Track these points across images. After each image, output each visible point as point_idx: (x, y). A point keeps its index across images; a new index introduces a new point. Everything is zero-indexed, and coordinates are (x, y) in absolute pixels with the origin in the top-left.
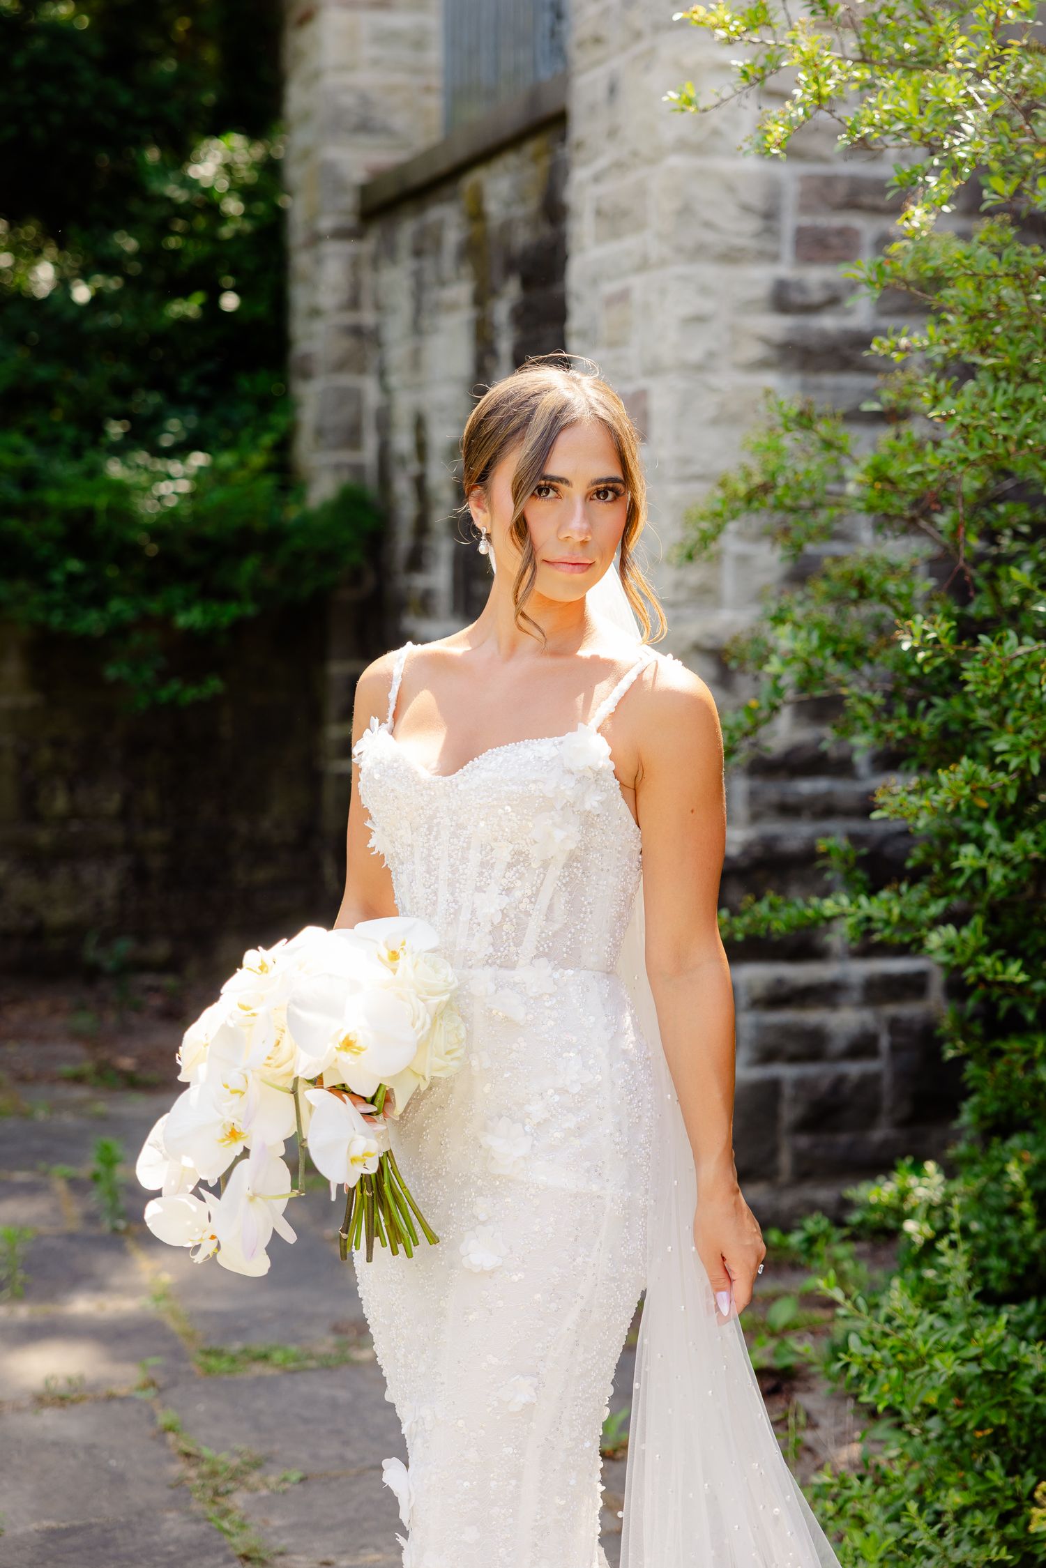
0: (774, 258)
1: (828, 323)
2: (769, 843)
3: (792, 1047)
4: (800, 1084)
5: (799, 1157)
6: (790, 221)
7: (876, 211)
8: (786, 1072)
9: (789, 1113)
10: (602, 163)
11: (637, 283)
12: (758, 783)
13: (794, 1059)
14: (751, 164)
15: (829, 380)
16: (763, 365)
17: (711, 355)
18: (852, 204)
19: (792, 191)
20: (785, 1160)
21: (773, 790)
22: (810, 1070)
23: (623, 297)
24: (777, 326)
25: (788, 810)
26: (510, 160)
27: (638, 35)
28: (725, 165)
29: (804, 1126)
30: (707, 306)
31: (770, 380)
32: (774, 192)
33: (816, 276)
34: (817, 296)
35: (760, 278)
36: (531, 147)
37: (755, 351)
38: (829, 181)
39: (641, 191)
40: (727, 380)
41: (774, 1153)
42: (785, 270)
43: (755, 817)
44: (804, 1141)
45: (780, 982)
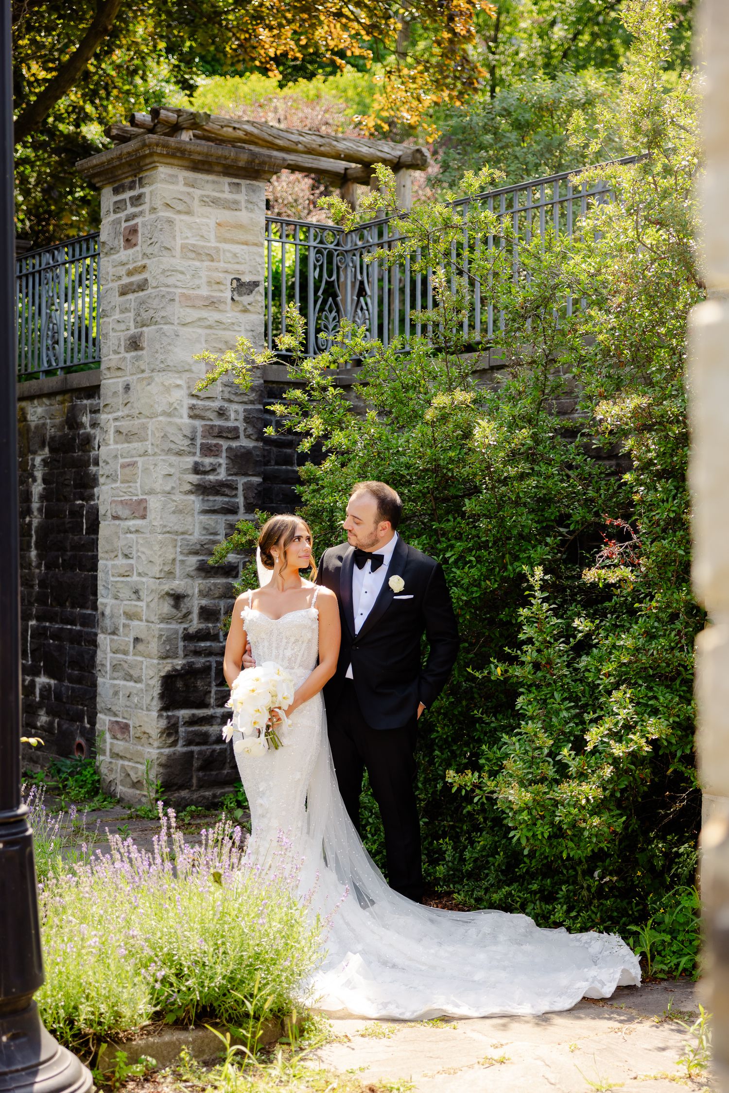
0: (194, 454)
1: (211, 477)
2: (191, 665)
3: (197, 740)
4: (200, 753)
5: (199, 780)
6: (199, 441)
7: (227, 438)
8: (196, 749)
9: (196, 764)
10: (120, 414)
11: (140, 460)
12: (186, 643)
13: (198, 744)
14: (186, 420)
15: (211, 498)
16: (191, 492)
17: (173, 488)
18: (219, 436)
19: (200, 430)
20: (194, 781)
21: (192, 646)
22: (204, 748)
23: (134, 464)
24: (195, 478)
25: (197, 653)
26: (46, 401)
27: (143, 371)
28: (178, 420)
29: (201, 769)
30: (172, 471)
31: (192, 497)
32: (194, 431)
33: (208, 461)
34: (208, 469)
35: (189, 461)
36: (59, 398)
37: (188, 487)
38: (212, 427)
39: (144, 427)
40: (178, 497)
41: (191, 778)
42: (197, 459)
43: (186, 656)
44: (201, 774)
45: (193, 715)
